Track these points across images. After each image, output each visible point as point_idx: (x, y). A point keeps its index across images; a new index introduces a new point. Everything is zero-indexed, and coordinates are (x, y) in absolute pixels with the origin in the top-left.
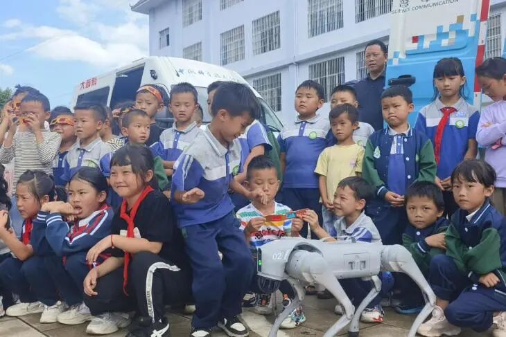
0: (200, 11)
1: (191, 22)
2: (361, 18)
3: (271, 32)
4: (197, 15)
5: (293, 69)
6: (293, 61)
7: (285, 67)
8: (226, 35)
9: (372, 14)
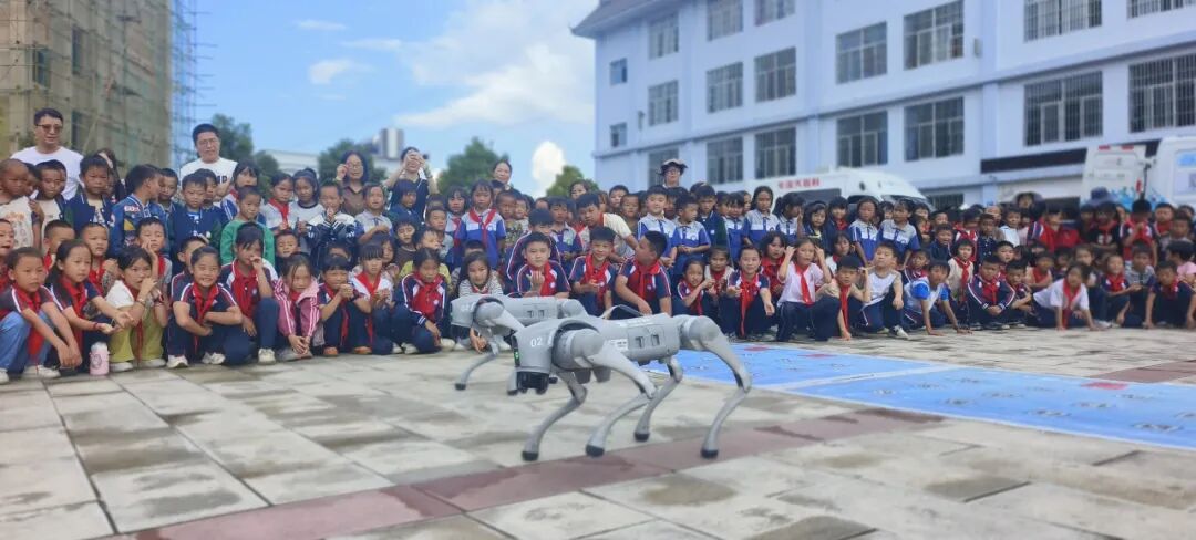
0: (676, 40)
1: (660, 54)
2: (911, 62)
3: (781, 73)
4: (673, 44)
5: (814, 124)
6: (816, 113)
7: (804, 120)
8: (714, 74)
9: (926, 60)
